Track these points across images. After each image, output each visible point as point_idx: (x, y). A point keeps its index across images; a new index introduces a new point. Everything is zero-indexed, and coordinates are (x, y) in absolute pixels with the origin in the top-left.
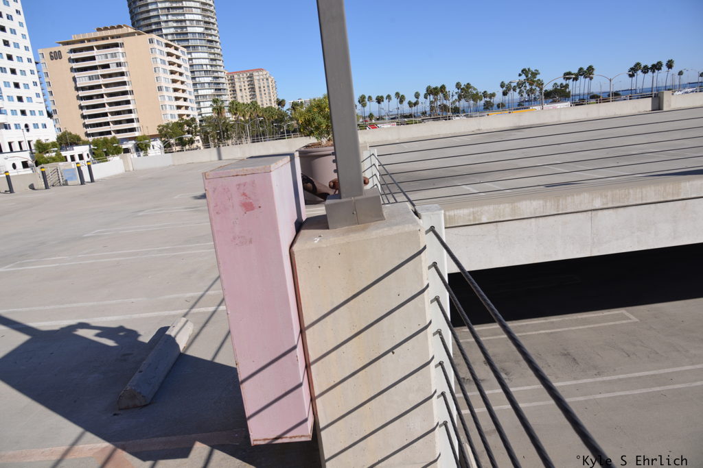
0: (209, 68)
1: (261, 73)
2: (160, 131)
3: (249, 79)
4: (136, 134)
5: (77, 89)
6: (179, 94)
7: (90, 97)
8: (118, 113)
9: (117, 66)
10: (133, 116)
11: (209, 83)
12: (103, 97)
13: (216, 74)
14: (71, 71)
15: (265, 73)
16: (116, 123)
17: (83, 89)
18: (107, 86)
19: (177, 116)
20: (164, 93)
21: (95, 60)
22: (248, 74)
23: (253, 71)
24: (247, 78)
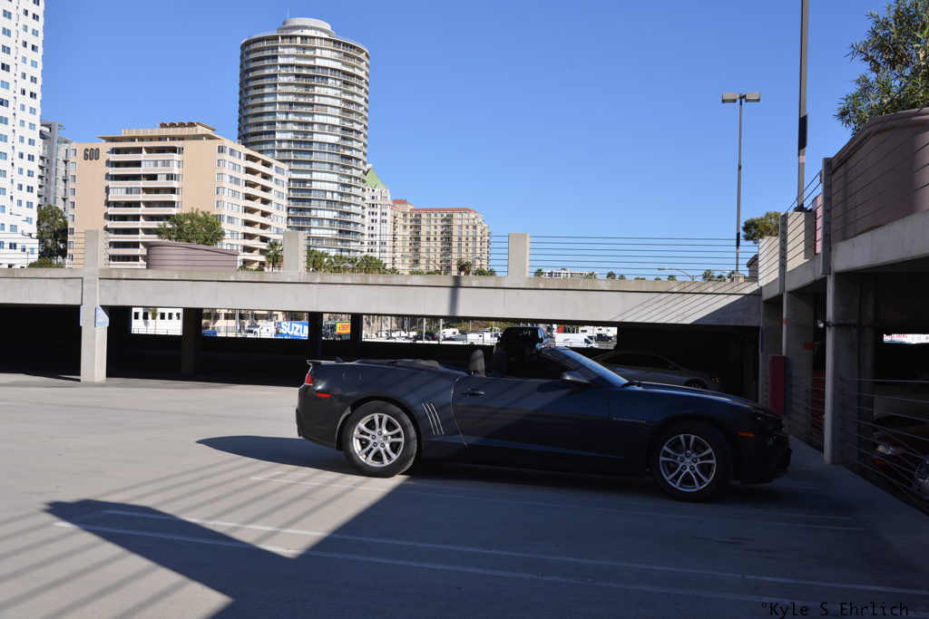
0: (336, 197)
1: (466, 216)
3: (445, 223)
5: (108, 204)
7: (123, 218)
9: (168, 179)
11: (331, 220)
12: (138, 220)
14: (106, 178)
15: (472, 215)
17: (116, 204)
18: (148, 204)
21: (140, 166)
22: (445, 215)
23: (453, 210)
24: (442, 221)
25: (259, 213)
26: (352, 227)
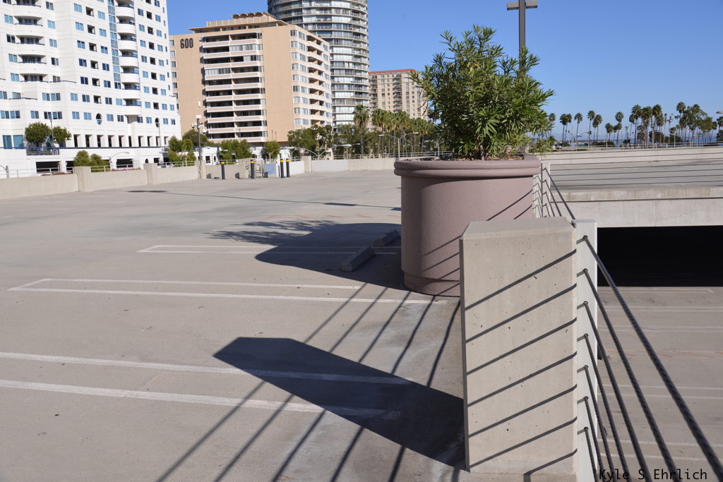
0: (351, 66)
2: (290, 138)
3: (395, 81)
4: (262, 139)
5: (204, 82)
6: (315, 96)
7: (217, 93)
8: (245, 113)
9: (252, 60)
10: (261, 118)
11: (349, 85)
12: (231, 94)
13: (358, 75)
14: (201, 62)
16: (241, 124)
17: (211, 83)
18: (237, 81)
19: (310, 122)
20: (300, 94)
21: (228, 51)
22: (395, 75)
23: (401, 71)
24: (393, 80)
25: (317, 83)
26: (363, 90)
